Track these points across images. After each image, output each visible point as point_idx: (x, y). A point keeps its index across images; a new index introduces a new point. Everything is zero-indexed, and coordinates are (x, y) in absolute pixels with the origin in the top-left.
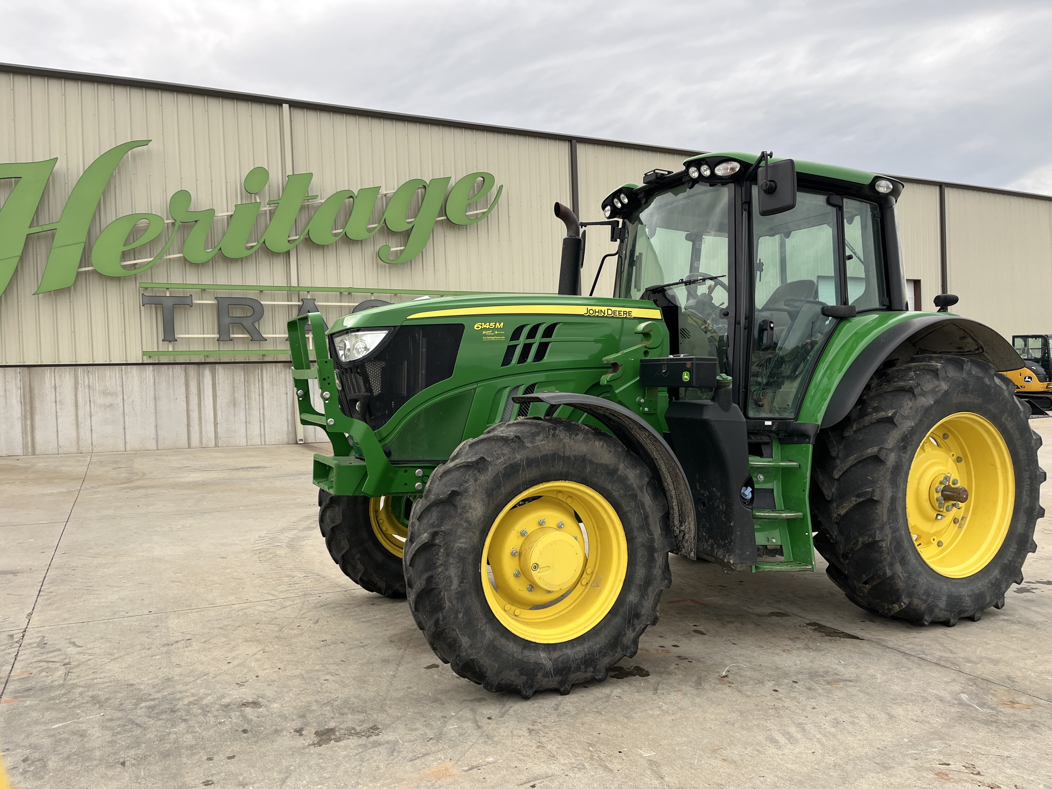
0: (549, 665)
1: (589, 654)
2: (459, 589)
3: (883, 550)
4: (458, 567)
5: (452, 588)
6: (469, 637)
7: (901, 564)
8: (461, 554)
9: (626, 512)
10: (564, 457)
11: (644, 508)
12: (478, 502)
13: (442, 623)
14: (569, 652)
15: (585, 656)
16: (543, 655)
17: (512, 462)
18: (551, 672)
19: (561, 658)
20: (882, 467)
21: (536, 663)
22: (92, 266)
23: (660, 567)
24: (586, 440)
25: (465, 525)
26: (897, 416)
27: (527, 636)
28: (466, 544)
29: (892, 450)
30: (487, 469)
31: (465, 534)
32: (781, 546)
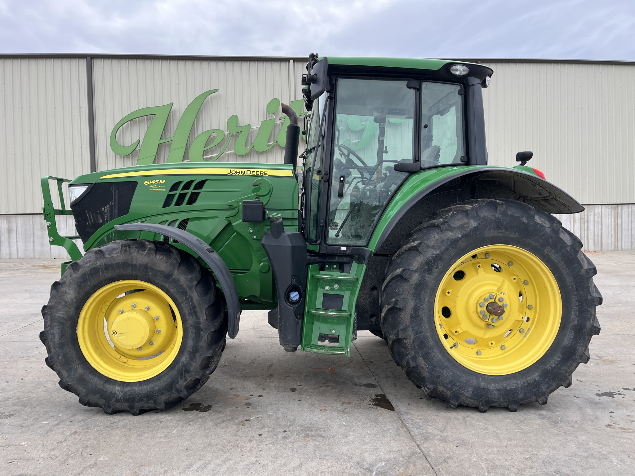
0: (120, 395)
1: (150, 392)
2: (60, 342)
3: (407, 346)
4: (59, 328)
5: (55, 340)
6: (66, 371)
7: (424, 359)
8: (61, 321)
9: (181, 303)
10: (132, 265)
11: (192, 301)
12: (72, 290)
13: (50, 360)
14: (136, 388)
15: (147, 393)
16: (117, 388)
17: (94, 266)
18: (121, 400)
19: (130, 392)
20: (407, 283)
21: (111, 393)
22: (189, 159)
23: (205, 341)
24: (149, 254)
25: (63, 303)
26: (422, 246)
27: (110, 375)
28: (63, 315)
29: (415, 271)
30: (79, 270)
31: (63, 308)
32: (339, 336)
